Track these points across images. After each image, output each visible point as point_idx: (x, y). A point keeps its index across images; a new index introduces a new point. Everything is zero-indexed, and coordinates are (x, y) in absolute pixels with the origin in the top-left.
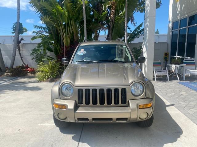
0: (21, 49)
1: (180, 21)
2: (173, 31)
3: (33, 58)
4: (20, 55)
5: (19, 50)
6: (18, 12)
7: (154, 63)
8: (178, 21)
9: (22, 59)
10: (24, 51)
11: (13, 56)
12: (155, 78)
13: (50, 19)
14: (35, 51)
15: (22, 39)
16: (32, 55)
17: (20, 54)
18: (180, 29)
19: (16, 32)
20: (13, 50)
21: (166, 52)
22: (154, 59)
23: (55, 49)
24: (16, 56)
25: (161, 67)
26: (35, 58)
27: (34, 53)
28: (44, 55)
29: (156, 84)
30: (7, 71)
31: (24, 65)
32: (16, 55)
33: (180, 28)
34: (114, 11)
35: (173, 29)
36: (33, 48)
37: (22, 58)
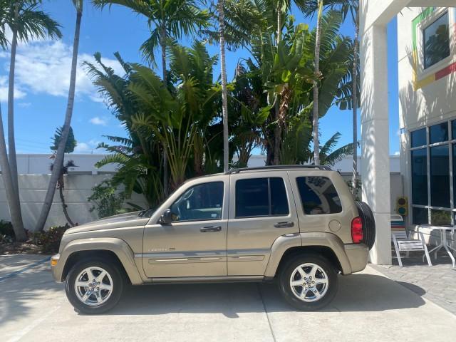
0: (65, 185)
1: (430, 128)
2: (413, 149)
3: (94, 208)
4: (63, 200)
5: (62, 187)
7: (392, 222)
8: (425, 129)
9: (65, 211)
10: (71, 192)
11: (47, 204)
12: (399, 257)
13: (149, 120)
14: (99, 190)
15: (71, 164)
16: (91, 200)
17: (62, 197)
18: (431, 145)
19: (59, 148)
20: (49, 189)
21: (400, 196)
22: (391, 213)
25: (405, 232)
26: (97, 206)
27: (97, 195)
28: (120, 202)
29: (406, 274)
30: (31, 240)
33: (430, 143)
34: (286, 105)
35: (412, 146)
36: (96, 185)
37: (65, 206)
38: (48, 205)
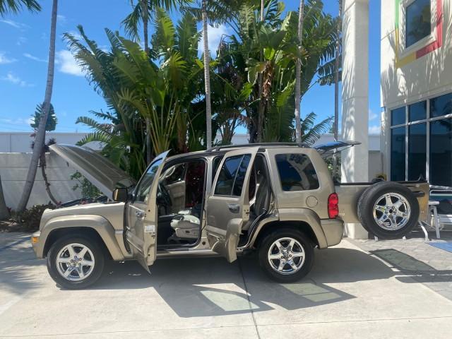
0: (47, 164)
1: (409, 106)
2: (393, 127)
3: (77, 186)
4: (46, 179)
5: (43, 165)
6: (48, 81)
8: (405, 107)
9: (48, 189)
11: (29, 182)
13: (134, 95)
15: (52, 143)
16: (74, 179)
17: (44, 175)
18: (409, 124)
23: (131, 166)
24: (35, 182)
26: (80, 185)
31: (52, 202)
32: (36, 178)
33: (409, 122)
34: (269, 83)
37: (48, 184)
38: (31, 183)
